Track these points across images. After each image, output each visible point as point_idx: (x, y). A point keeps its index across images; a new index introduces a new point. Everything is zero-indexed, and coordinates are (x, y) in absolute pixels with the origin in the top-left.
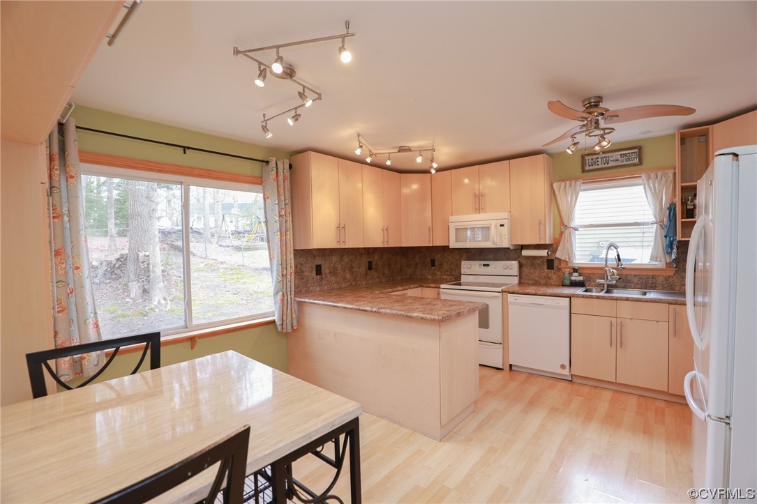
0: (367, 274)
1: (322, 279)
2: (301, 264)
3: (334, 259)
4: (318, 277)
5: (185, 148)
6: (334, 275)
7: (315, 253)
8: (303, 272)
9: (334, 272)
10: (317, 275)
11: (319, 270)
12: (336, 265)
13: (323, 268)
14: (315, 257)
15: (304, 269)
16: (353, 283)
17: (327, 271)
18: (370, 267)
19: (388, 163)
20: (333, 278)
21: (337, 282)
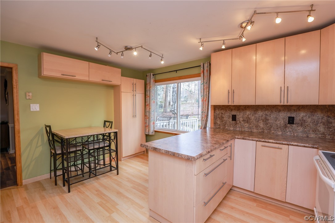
0: (285, 127)
1: (236, 124)
2: (222, 113)
3: (248, 113)
4: (234, 122)
5: (176, 71)
6: (247, 122)
7: (232, 108)
8: (223, 118)
9: (247, 120)
10: (232, 120)
11: (234, 118)
12: (249, 116)
13: (237, 117)
14: (232, 110)
15: (224, 116)
16: (266, 131)
17: (241, 119)
18: (291, 121)
19: (244, 40)
20: (247, 125)
21: (250, 128)
